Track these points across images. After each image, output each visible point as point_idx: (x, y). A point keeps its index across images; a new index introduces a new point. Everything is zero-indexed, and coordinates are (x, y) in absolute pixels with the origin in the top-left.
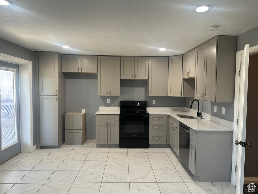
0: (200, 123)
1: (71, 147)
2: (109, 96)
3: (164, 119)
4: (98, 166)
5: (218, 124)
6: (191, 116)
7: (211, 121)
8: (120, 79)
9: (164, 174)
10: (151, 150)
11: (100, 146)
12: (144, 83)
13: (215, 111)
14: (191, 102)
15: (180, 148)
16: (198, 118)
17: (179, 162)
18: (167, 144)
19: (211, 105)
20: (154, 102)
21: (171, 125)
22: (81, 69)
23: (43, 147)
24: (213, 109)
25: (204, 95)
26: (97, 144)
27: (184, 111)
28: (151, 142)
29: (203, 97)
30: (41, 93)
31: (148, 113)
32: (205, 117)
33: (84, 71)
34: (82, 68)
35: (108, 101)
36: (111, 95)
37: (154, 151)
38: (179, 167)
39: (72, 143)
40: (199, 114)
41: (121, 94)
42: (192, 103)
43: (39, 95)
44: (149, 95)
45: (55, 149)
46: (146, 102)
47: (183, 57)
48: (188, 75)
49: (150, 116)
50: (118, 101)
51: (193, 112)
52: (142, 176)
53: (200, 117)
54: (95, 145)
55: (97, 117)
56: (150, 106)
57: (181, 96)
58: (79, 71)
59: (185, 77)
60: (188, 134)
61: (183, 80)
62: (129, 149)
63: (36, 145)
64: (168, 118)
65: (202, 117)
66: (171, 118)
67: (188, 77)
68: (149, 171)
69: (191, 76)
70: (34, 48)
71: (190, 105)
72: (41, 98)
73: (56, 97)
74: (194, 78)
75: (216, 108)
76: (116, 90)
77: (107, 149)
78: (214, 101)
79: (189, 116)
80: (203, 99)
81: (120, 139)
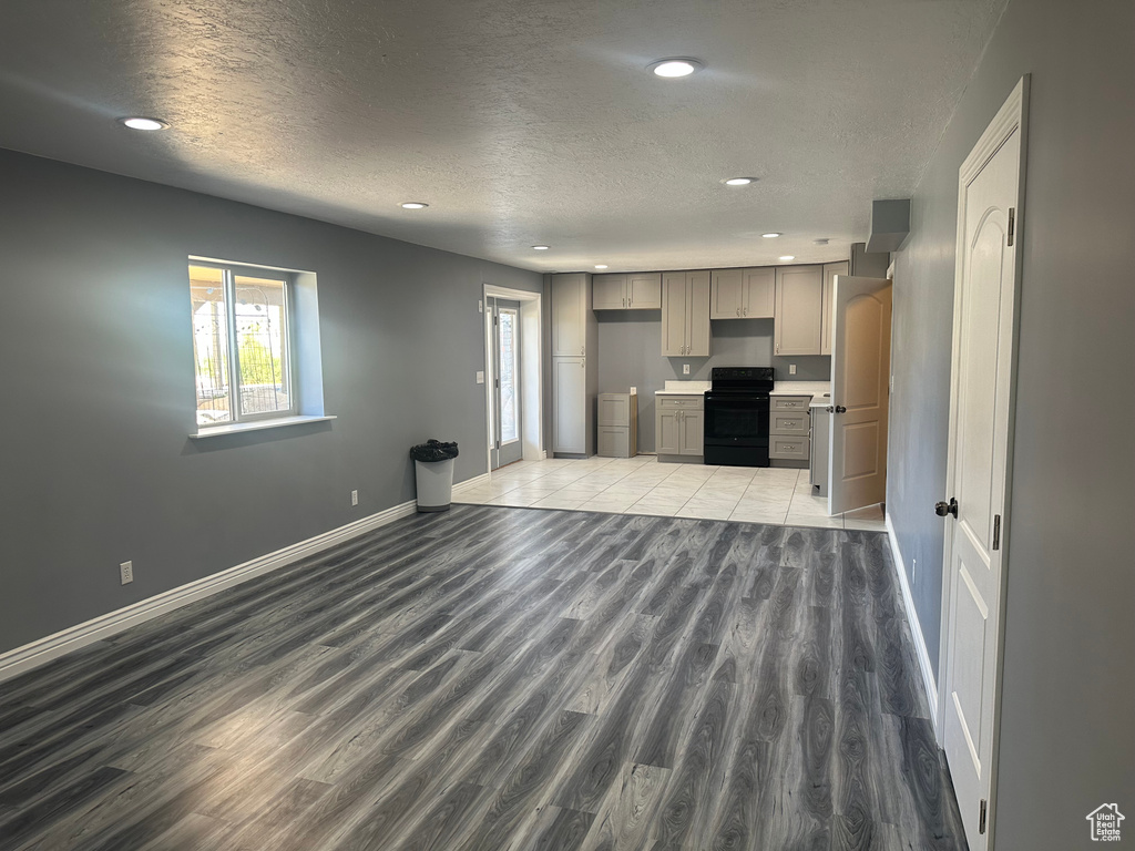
1: (610, 459)
2: (685, 357)
3: (804, 405)
8: (711, 320)
11: (665, 459)
12: (766, 326)
20: (793, 369)
22: (628, 302)
23: (557, 456)
26: (658, 456)
28: (774, 453)
30: (556, 353)
31: (773, 392)
33: (634, 306)
34: (631, 301)
35: (686, 370)
36: (691, 355)
39: (611, 454)
41: (711, 352)
43: (552, 357)
44: (778, 354)
45: (580, 460)
46: (773, 369)
49: (771, 398)
50: (707, 369)
54: (656, 458)
55: (658, 400)
56: (783, 380)
58: (625, 306)
63: (547, 450)
72: (556, 360)
73: (582, 360)
77: (679, 465)
81: (705, 445)
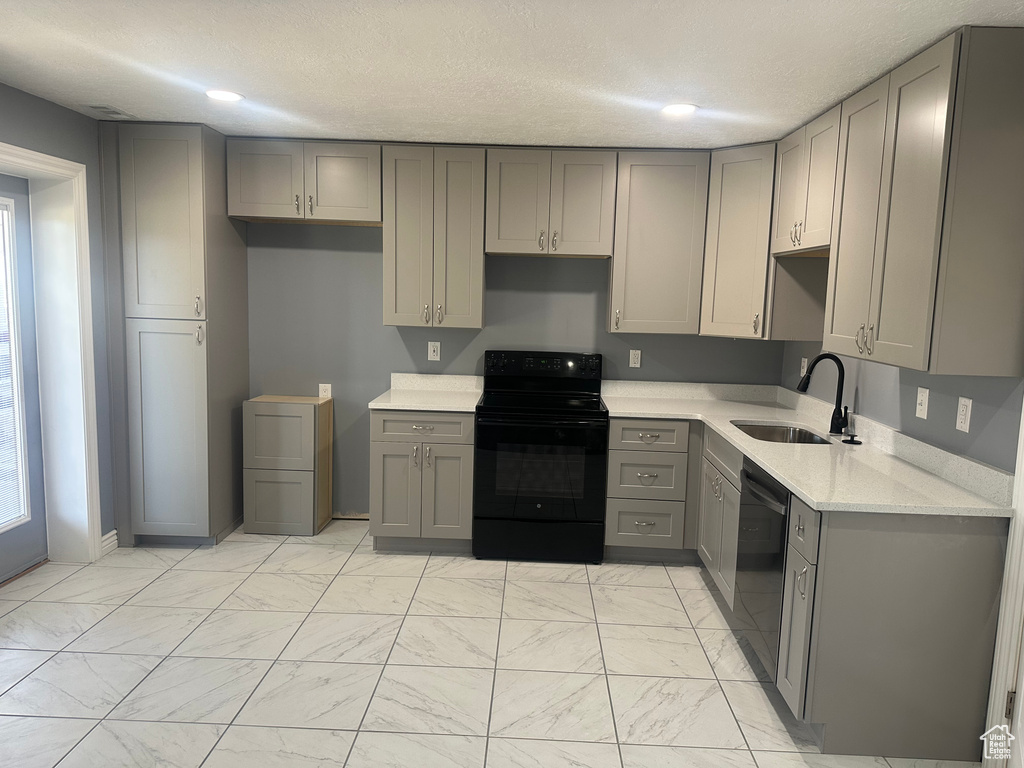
0: (841, 463)
1: (268, 545)
2: (433, 329)
3: (677, 440)
4: (360, 643)
5: (929, 477)
6: (800, 431)
7: (895, 457)
8: (486, 255)
9: (658, 700)
10: (612, 573)
11: (389, 545)
12: (594, 273)
13: (922, 412)
14: (805, 364)
15: (740, 567)
16: (837, 440)
17: (735, 641)
18: (685, 551)
19: (901, 382)
20: (635, 358)
21: (705, 466)
22: (308, 204)
23: (144, 541)
24: (908, 403)
25: (868, 337)
26: (376, 538)
27: (773, 404)
28: (613, 537)
29: (865, 346)
30: (134, 309)
31: (604, 407)
32: (869, 437)
33: (321, 214)
34: (314, 199)
35: (434, 351)
36: (441, 326)
37: (623, 580)
38: (732, 663)
39: (272, 528)
40: (840, 423)
41: (486, 321)
42: (810, 370)
43: (124, 318)
44: (613, 329)
45: (198, 553)
46: (599, 357)
47: (777, 149)
48: (796, 238)
49: (612, 421)
50: (475, 353)
51: (815, 413)
52: (551, 703)
53: (843, 438)
54: (370, 541)
55: (375, 421)
56: (617, 378)
57: (759, 336)
58: (302, 211)
59: (785, 246)
60: (784, 521)
61: (773, 260)
62: (512, 565)
63: (115, 532)
64: (694, 437)
65: (853, 437)
66: (706, 437)
67: (798, 247)
68: (586, 679)
69: (811, 240)
70: (94, 104)
71: (803, 375)
72: (134, 327)
73: (198, 328)
74: (826, 250)
75: (923, 396)
76: (465, 304)
77: (419, 561)
78: (921, 366)
79: (794, 430)
80: (865, 355)
81: (476, 518)
